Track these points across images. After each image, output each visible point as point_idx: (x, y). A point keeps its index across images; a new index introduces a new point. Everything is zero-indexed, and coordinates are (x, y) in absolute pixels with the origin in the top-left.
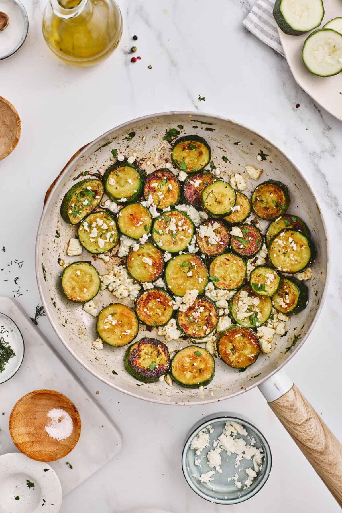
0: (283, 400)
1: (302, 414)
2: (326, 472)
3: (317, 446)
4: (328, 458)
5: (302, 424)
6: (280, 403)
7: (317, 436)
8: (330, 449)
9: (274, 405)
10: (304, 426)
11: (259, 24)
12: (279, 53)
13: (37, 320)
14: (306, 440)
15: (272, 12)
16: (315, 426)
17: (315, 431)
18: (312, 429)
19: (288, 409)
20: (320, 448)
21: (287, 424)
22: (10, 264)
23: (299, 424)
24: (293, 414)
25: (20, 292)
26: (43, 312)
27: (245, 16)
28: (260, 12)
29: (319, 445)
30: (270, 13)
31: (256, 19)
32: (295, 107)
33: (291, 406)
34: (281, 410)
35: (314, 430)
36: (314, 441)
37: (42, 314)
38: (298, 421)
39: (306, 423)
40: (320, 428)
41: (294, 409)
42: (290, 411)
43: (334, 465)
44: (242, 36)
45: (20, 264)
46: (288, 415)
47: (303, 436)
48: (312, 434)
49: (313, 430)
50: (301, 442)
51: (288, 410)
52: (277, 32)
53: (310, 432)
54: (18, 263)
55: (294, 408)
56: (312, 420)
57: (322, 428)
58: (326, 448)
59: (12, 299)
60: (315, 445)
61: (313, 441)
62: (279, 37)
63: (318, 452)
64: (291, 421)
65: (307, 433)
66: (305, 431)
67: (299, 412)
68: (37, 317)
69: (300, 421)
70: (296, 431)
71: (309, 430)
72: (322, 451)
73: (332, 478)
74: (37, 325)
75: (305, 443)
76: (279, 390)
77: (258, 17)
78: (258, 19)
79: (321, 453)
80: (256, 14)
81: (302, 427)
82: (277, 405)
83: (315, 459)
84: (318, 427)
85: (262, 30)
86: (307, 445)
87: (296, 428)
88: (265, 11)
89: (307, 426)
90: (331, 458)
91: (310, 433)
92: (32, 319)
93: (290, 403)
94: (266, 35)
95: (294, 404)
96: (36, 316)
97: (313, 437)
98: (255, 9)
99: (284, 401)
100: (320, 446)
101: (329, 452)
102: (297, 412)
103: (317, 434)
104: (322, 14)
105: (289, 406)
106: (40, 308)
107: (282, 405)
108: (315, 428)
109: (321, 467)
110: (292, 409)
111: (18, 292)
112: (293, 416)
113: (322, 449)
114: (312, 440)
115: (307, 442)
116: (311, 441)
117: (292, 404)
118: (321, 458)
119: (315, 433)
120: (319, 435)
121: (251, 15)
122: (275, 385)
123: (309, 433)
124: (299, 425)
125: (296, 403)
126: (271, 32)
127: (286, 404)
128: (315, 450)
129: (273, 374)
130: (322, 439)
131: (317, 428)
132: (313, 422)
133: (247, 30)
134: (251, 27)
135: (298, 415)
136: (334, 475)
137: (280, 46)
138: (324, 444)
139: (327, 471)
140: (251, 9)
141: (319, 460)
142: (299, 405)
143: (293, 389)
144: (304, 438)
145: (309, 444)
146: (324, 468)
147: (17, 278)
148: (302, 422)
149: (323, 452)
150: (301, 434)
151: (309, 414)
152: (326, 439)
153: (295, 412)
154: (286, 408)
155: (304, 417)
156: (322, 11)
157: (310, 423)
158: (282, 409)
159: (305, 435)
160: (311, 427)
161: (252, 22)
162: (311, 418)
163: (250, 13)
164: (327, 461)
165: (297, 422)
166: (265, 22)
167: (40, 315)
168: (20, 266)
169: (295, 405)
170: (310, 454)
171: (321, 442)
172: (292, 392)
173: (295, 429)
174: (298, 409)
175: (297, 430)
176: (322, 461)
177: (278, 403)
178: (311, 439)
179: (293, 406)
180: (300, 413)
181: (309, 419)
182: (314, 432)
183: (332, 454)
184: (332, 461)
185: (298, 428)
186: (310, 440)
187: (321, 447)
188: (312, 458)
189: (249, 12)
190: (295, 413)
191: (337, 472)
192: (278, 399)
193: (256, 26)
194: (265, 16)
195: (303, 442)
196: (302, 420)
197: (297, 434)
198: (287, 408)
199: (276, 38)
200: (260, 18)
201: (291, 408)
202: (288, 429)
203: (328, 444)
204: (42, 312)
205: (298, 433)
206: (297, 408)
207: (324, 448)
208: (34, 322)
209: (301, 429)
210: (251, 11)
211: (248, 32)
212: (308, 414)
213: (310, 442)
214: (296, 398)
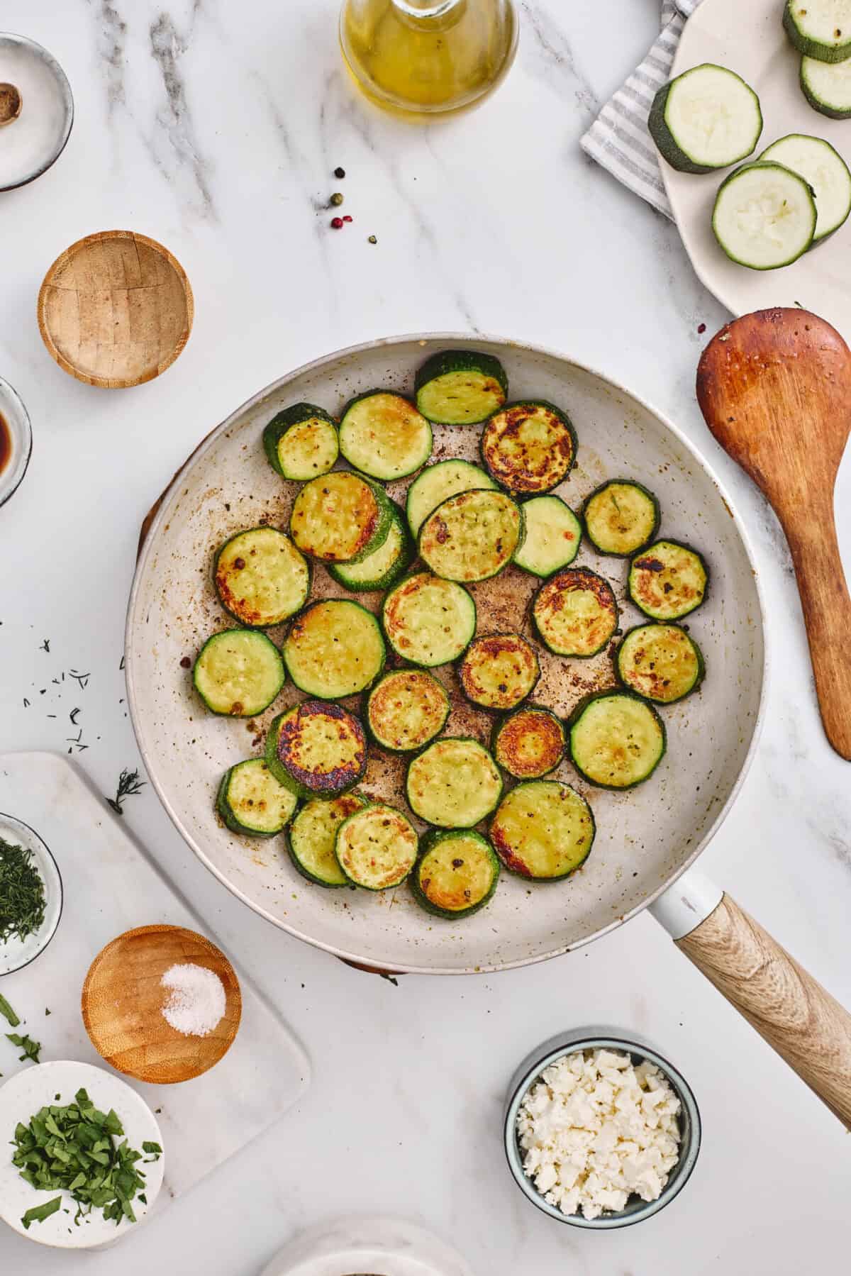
0: (706, 931)
1: (750, 955)
2: (820, 1072)
3: (793, 1020)
4: (819, 1043)
5: (753, 977)
6: (699, 937)
7: (790, 998)
8: (821, 1021)
9: (688, 944)
10: (759, 980)
11: (617, 146)
12: (662, 211)
13: (121, 805)
14: (766, 1009)
15: (646, 120)
16: (783, 976)
17: (784, 988)
18: (775, 984)
19: (720, 949)
20: (798, 1022)
21: (721, 981)
22: (60, 679)
23: (748, 976)
24: (731, 957)
25: (82, 742)
26: (135, 787)
27: (587, 128)
28: (620, 120)
29: (796, 1017)
30: (643, 122)
31: (610, 135)
32: (696, 332)
33: (725, 942)
34: (704, 952)
35: (782, 986)
36: (785, 1010)
37: (133, 791)
38: (745, 972)
39: (761, 974)
40: (793, 979)
41: (732, 947)
42: (723, 951)
43: (833, 1055)
44: (577, 171)
45: (82, 680)
46: (719, 960)
47: (760, 1003)
48: (778, 995)
49: (779, 987)
50: (756, 1016)
51: (719, 951)
52: (657, 164)
53: (774, 991)
54: (79, 677)
55: (733, 944)
56: (773, 965)
57: (797, 980)
58: (813, 1020)
59: (66, 758)
60: (788, 1017)
61: (782, 1010)
62: (661, 177)
63: (796, 1032)
64: (729, 973)
65: (768, 995)
66: (763, 990)
67: (745, 951)
68: (121, 798)
69: (749, 971)
70: (743, 994)
71: (771, 988)
72: (804, 1028)
73: (834, 1084)
74: (123, 816)
75: (764, 1017)
76: (694, 910)
77: (615, 131)
78: (614, 135)
79: (804, 1034)
80: (610, 124)
81: (755, 982)
82: (694, 943)
83: (791, 1047)
84: (788, 979)
85: (624, 160)
86: (770, 1021)
87: (742, 986)
88: (630, 116)
89: (765, 980)
90: (825, 1041)
91: (774, 994)
92: (110, 801)
93: (721, 936)
94: (633, 171)
95: (730, 935)
96: (120, 793)
97: (781, 1002)
98: (608, 111)
99: (708, 933)
100: (799, 1019)
101: (820, 1029)
102: (740, 952)
103: (789, 994)
104: (757, 126)
105: (722, 942)
106: (129, 777)
107: (704, 941)
108: (783, 981)
109: (807, 1063)
110: (728, 948)
111: (78, 741)
112: (732, 961)
113: (804, 1023)
114: (780, 1007)
115: (769, 1014)
116: (777, 1010)
117: (727, 936)
118: (805, 1043)
119: (783, 992)
120: (792, 997)
121: (599, 125)
122: (684, 899)
123: (770, 993)
124: (749, 980)
125: (734, 933)
126: (644, 163)
127: (714, 939)
128: (789, 1029)
129: (678, 878)
130: (802, 1005)
131: (786, 981)
132: (778, 969)
133: (591, 157)
134: (598, 152)
135: (742, 959)
136: (837, 1076)
137: (662, 195)
138: (806, 1012)
139: (820, 1069)
140: (600, 110)
141: (800, 1048)
142: (742, 936)
143: (727, 906)
144: (762, 1006)
145: (774, 1018)
146: (813, 1065)
147: (77, 711)
148: (753, 971)
149: (807, 1030)
150: (754, 997)
151: (765, 952)
152: (809, 1001)
153: (735, 953)
154: (716, 948)
155: (756, 960)
156: (757, 120)
157: (770, 972)
158: (707, 951)
159: (763, 1000)
160: (775, 981)
161: (601, 140)
162: (771, 961)
163: (596, 122)
164: (819, 1048)
165: (743, 975)
166: (630, 141)
167: (128, 793)
168: (83, 684)
169: (733, 938)
170: (780, 1038)
171: (799, 1009)
172: (722, 912)
173: (739, 989)
174: (741, 947)
175: (745, 991)
176: (809, 1050)
177: (695, 939)
178: (776, 1006)
179: (730, 940)
180: (746, 954)
181: (768, 963)
182: (781, 989)
183: (827, 1031)
184: (829, 1048)
185: (746, 986)
186: (774, 1008)
187: (801, 1021)
188: (784, 1047)
189: (595, 116)
190: (736, 956)
191: (842, 1070)
192: (694, 930)
193: (611, 149)
194: (631, 129)
195: (760, 1014)
196: (753, 967)
197: (746, 999)
198: (716, 946)
199: (654, 179)
200: (619, 131)
201: (726, 946)
202: (724, 990)
203: (815, 1012)
204: (131, 786)
205: (748, 997)
206: (739, 944)
207: (808, 1022)
208: (115, 807)
209: (753, 987)
210: (600, 117)
211: (591, 162)
212: (763, 953)
213: (777, 1013)
214: (732, 921)
